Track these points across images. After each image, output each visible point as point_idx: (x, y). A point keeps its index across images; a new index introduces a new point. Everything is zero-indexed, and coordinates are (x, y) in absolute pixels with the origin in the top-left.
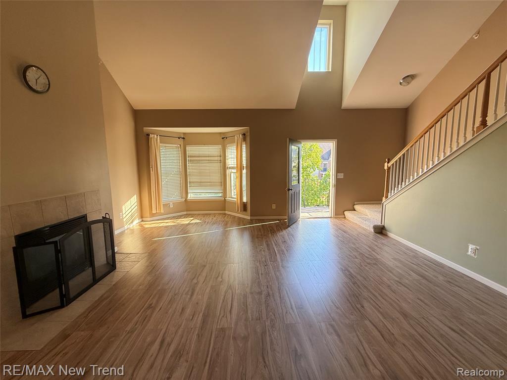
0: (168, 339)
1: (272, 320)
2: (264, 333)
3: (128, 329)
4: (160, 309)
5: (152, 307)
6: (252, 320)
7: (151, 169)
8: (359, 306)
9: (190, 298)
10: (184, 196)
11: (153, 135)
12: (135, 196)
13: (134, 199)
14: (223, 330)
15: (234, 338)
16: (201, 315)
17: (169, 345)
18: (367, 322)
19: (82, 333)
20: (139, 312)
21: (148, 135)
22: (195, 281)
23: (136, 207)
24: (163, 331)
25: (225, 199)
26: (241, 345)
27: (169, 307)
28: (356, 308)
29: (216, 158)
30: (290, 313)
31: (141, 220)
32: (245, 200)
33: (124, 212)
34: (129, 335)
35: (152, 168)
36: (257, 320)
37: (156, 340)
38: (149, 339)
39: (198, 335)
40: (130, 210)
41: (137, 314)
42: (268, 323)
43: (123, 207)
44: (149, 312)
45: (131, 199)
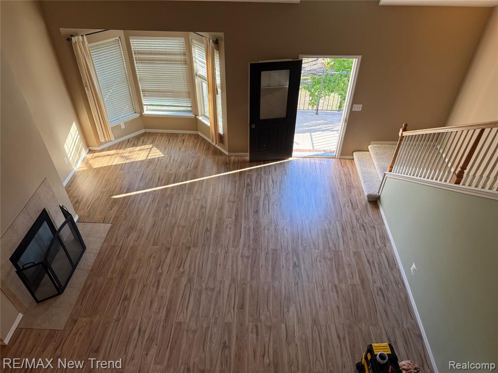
0: (143, 328)
1: (216, 318)
2: (208, 328)
3: (115, 317)
4: (134, 301)
5: (128, 299)
6: (202, 316)
7: (86, 88)
8: (285, 310)
9: (156, 291)
10: (138, 110)
11: (76, 38)
12: (74, 124)
14: (180, 323)
15: (187, 331)
16: (165, 309)
17: (145, 332)
18: (283, 326)
19: (85, 319)
20: (119, 303)
21: (69, 40)
22: (160, 271)
23: (79, 137)
24: (139, 322)
25: (195, 117)
26: (191, 336)
27: (140, 299)
28: (282, 311)
29: (179, 57)
30: (231, 313)
31: (88, 150)
32: (221, 131)
33: (67, 152)
34: (116, 323)
35: (87, 86)
36: (205, 317)
37: (135, 328)
38: (131, 327)
39: (163, 326)
40: (73, 144)
41: (118, 305)
42: (212, 321)
43: (66, 147)
44: (126, 303)
45: (71, 131)
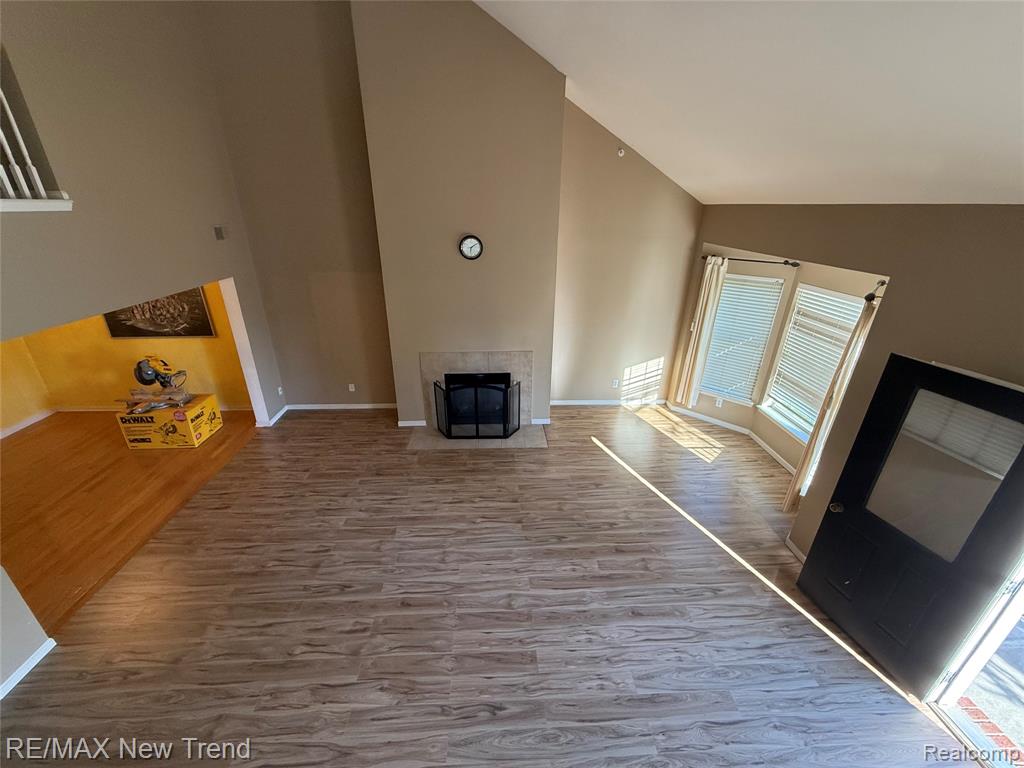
1: (392, 571)
2: (379, 563)
6: (399, 554)
7: (693, 324)
8: (386, 683)
9: (445, 503)
10: (755, 396)
11: (714, 259)
12: (662, 359)
13: (658, 365)
14: (394, 533)
15: (381, 542)
21: (705, 258)
22: (477, 500)
23: (659, 378)
24: (405, 497)
26: (371, 547)
28: (383, 676)
30: (398, 589)
31: (663, 402)
33: (625, 378)
35: (695, 322)
36: (398, 558)
37: (397, 495)
38: (398, 492)
40: (642, 378)
42: (390, 567)
43: (627, 371)
45: (650, 363)
